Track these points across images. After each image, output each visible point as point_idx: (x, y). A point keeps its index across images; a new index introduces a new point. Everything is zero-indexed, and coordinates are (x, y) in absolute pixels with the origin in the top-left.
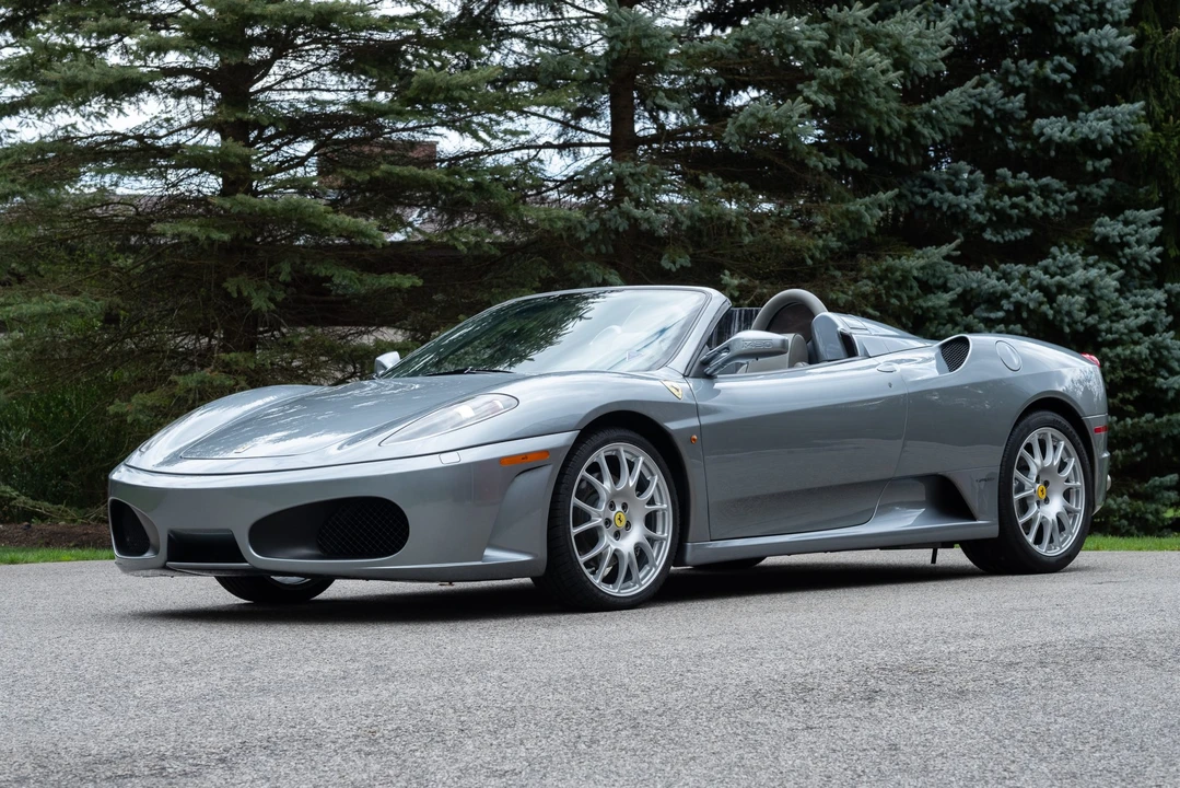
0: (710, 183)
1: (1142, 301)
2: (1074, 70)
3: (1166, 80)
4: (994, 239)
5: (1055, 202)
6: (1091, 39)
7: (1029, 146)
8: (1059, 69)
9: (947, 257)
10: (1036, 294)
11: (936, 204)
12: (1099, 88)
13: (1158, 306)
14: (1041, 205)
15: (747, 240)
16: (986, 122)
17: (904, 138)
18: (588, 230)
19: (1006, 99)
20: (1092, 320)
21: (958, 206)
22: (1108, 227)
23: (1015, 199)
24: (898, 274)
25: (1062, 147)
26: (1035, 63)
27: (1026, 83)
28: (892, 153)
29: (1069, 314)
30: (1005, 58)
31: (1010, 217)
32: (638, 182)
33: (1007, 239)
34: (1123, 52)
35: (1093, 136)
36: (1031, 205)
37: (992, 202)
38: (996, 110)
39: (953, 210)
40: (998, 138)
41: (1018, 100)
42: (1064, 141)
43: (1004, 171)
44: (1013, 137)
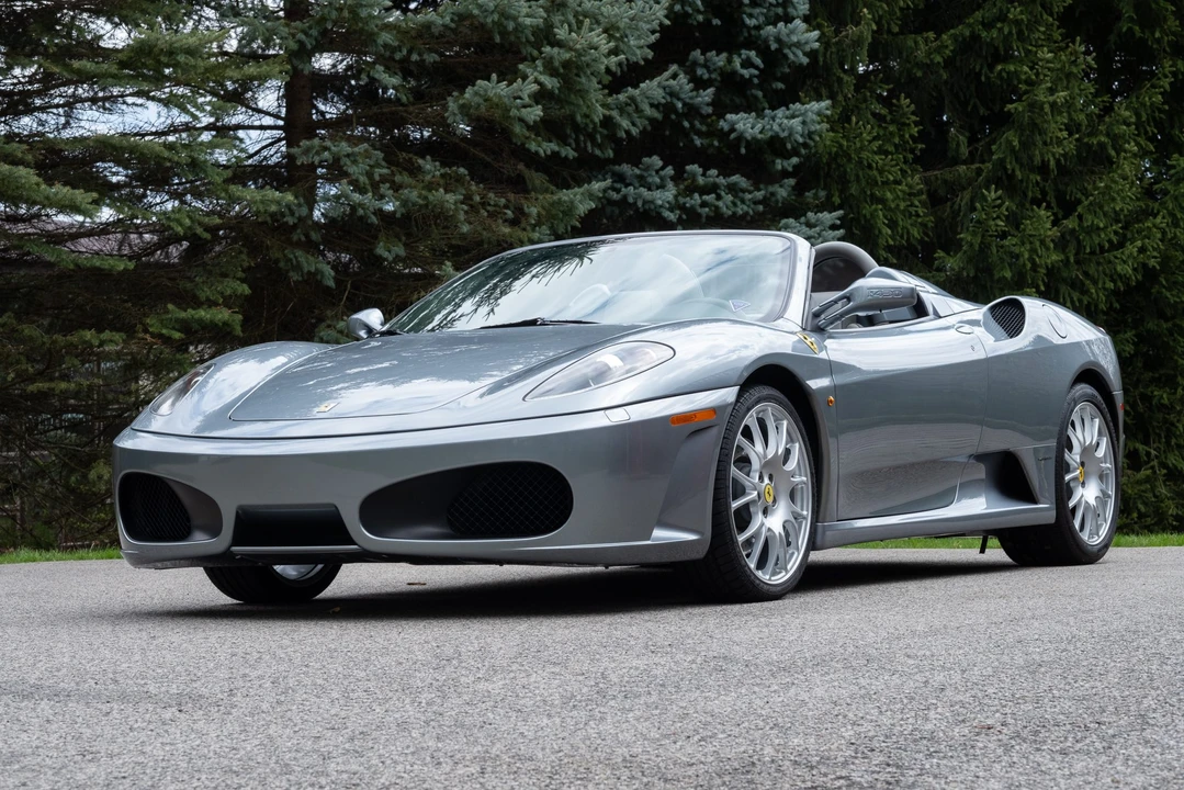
0: (428, 167)
2: (762, 66)
3: (840, 80)
5: (743, 202)
6: (779, 33)
7: (716, 143)
8: (747, 64)
11: (631, 200)
12: (780, 86)
14: (729, 203)
15: (463, 229)
16: (673, 117)
17: (600, 129)
18: (297, 215)
19: (695, 93)
21: (652, 202)
23: (705, 197)
25: (753, 144)
26: (724, 55)
27: (713, 76)
28: (589, 144)
30: (694, 50)
31: (699, 215)
32: (355, 162)
34: (807, 49)
35: (783, 135)
36: (720, 204)
37: (681, 200)
38: (685, 104)
39: (647, 207)
40: (685, 134)
41: (707, 95)
42: (754, 138)
43: (694, 168)
44: (699, 134)
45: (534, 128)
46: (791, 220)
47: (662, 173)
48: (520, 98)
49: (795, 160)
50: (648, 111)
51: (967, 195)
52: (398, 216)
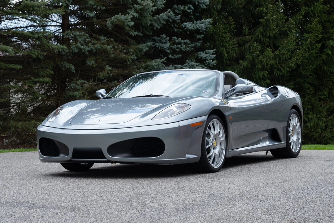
0: (103, 38)
2: (193, 9)
3: (213, 13)
4: (172, 57)
5: (188, 47)
7: (181, 31)
8: (189, 8)
9: (162, 62)
11: (157, 47)
12: (198, 14)
14: (184, 48)
15: (112, 56)
16: (169, 23)
17: (149, 27)
18: (65, 52)
19: (175, 17)
21: (163, 47)
22: (202, 55)
23: (178, 46)
24: (151, 67)
25: (191, 31)
26: (183, 6)
27: (180, 12)
28: (146, 31)
30: (175, 5)
31: (176, 51)
32: (80, 37)
33: (175, 57)
34: (206, 4)
35: (199, 28)
36: (182, 48)
37: (171, 47)
38: (172, 20)
39: (162, 49)
40: (172, 28)
41: (178, 17)
42: (191, 29)
43: (175, 38)
44: (176, 28)
45: (132, 28)
46: (201, 52)
47: (166, 39)
48: (128, 19)
49: (202, 36)
50: (163, 22)
51: (248, 44)
52: (94, 52)
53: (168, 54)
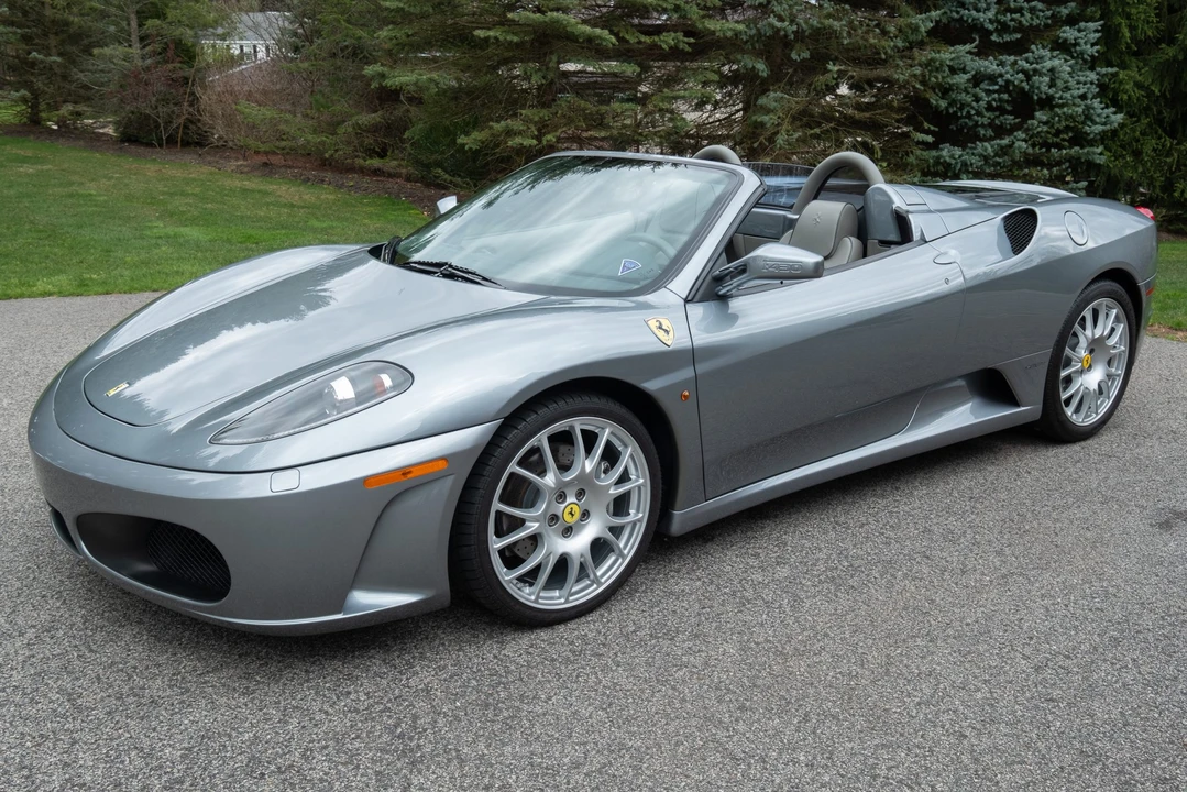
1: (1082, 79)
4: (998, 40)
5: (1038, 17)
9: (970, 52)
10: (1021, 75)
11: (965, 18)
13: (1092, 83)
14: (1029, 19)
15: (845, 42)
20: (1051, 92)
21: (978, 19)
22: (1069, 33)
23: (1013, 15)
24: (937, 62)
29: (1038, 88)
31: (1009, 26)
33: (1005, 40)
36: (1022, 19)
37: (999, 17)
39: (975, 22)
46: (1068, 28)
52: (807, 34)
53: (990, 33)
